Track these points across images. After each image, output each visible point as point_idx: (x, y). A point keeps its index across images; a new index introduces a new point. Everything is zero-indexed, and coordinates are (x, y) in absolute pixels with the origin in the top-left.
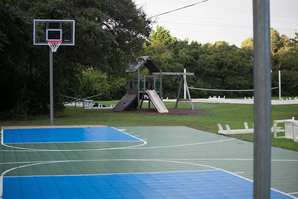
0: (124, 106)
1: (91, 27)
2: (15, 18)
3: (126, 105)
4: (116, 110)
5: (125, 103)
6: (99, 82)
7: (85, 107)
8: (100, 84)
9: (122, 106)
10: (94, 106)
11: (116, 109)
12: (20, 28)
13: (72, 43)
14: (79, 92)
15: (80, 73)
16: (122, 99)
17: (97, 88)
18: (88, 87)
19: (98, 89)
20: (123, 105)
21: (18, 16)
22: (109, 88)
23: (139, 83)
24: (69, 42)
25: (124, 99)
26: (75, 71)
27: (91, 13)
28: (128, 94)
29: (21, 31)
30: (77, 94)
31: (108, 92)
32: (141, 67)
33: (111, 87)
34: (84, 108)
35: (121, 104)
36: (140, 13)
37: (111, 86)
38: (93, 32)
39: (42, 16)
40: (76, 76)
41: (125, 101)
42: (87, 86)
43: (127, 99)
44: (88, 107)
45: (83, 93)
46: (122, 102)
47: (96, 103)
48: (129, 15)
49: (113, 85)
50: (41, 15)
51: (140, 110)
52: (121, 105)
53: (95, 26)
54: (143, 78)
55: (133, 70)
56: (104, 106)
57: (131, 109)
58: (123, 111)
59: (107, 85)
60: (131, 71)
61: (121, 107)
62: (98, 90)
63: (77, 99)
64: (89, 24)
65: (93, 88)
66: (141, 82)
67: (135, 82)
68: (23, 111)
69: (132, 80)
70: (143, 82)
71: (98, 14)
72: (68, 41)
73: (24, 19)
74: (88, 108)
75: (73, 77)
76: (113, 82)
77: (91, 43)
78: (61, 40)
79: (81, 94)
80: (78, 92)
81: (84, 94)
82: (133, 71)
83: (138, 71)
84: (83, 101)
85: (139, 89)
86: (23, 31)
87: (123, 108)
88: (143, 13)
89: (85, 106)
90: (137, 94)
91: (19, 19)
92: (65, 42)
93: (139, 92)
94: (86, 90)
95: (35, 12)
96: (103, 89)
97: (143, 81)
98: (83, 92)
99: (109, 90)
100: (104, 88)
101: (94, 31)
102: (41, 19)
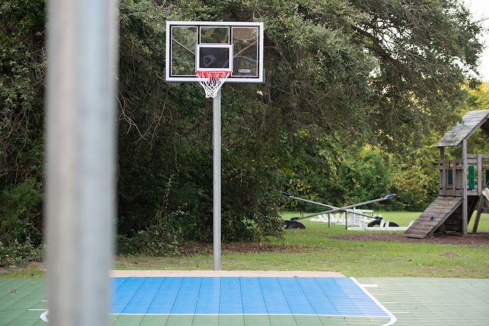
0: (430, 226)
1: (316, 40)
2: (130, 17)
3: (434, 224)
4: (412, 235)
5: (432, 219)
6: (403, 169)
7: (350, 226)
8: (405, 173)
9: (426, 226)
10: (371, 225)
11: (412, 233)
12: (141, 42)
13: (258, 78)
14: (355, 190)
15: (332, 147)
16: (428, 210)
17: (396, 183)
18: (377, 179)
19: (399, 184)
20: (429, 223)
21: (135, 14)
22: (426, 184)
23: (466, 173)
24: (249, 74)
25: (431, 210)
26: (320, 143)
27: (318, 7)
28: (442, 198)
29: (146, 50)
30: (350, 196)
31: (423, 192)
32: (471, 135)
33: (431, 181)
34: (346, 229)
35: (424, 221)
36: (455, 7)
37: (431, 179)
38: (321, 51)
39: (205, 15)
40: (320, 154)
41: (432, 214)
42: (375, 177)
43: (438, 211)
44: (355, 226)
45: (366, 193)
46: (428, 217)
47: (377, 218)
48: (421, 11)
49: (436, 176)
50: (203, 12)
51: (468, 236)
52: (424, 223)
53: (326, 36)
54: (475, 161)
55: (452, 142)
56: (392, 224)
57: (448, 232)
58: (428, 236)
59: (422, 176)
60: (448, 144)
61: (423, 229)
62: (401, 186)
63: (332, 207)
64: (311, 32)
65: (389, 183)
66: (471, 170)
67: (457, 170)
68: (169, 234)
69: (451, 165)
70: (477, 171)
71: (338, 9)
72: (248, 71)
73: (151, 20)
74: (356, 229)
75: (314, 155)
76: (435, 170)
77: (319, 76)
78: (230, 69)
79: (359, 196)
80: (353, 190)
81: (367, 195)
82: (452, 145)
83: (465, 143)
84: (345, 211)
85: (467, 187)
86: (150, 49)
87: (428, 229)
88: (463, 9)
89: (348, 224)
90: (460, 198)
91: (139, 20)
92: (243, 74)
93: (466, 193)
94: (373, 187)
95: (189, 5)
96: (410, 184)
97: (475, 167)
98: (364, 191)
99: (425, 187)
100: (415, 182)
101: (323, 49)
102: (203, 20)
